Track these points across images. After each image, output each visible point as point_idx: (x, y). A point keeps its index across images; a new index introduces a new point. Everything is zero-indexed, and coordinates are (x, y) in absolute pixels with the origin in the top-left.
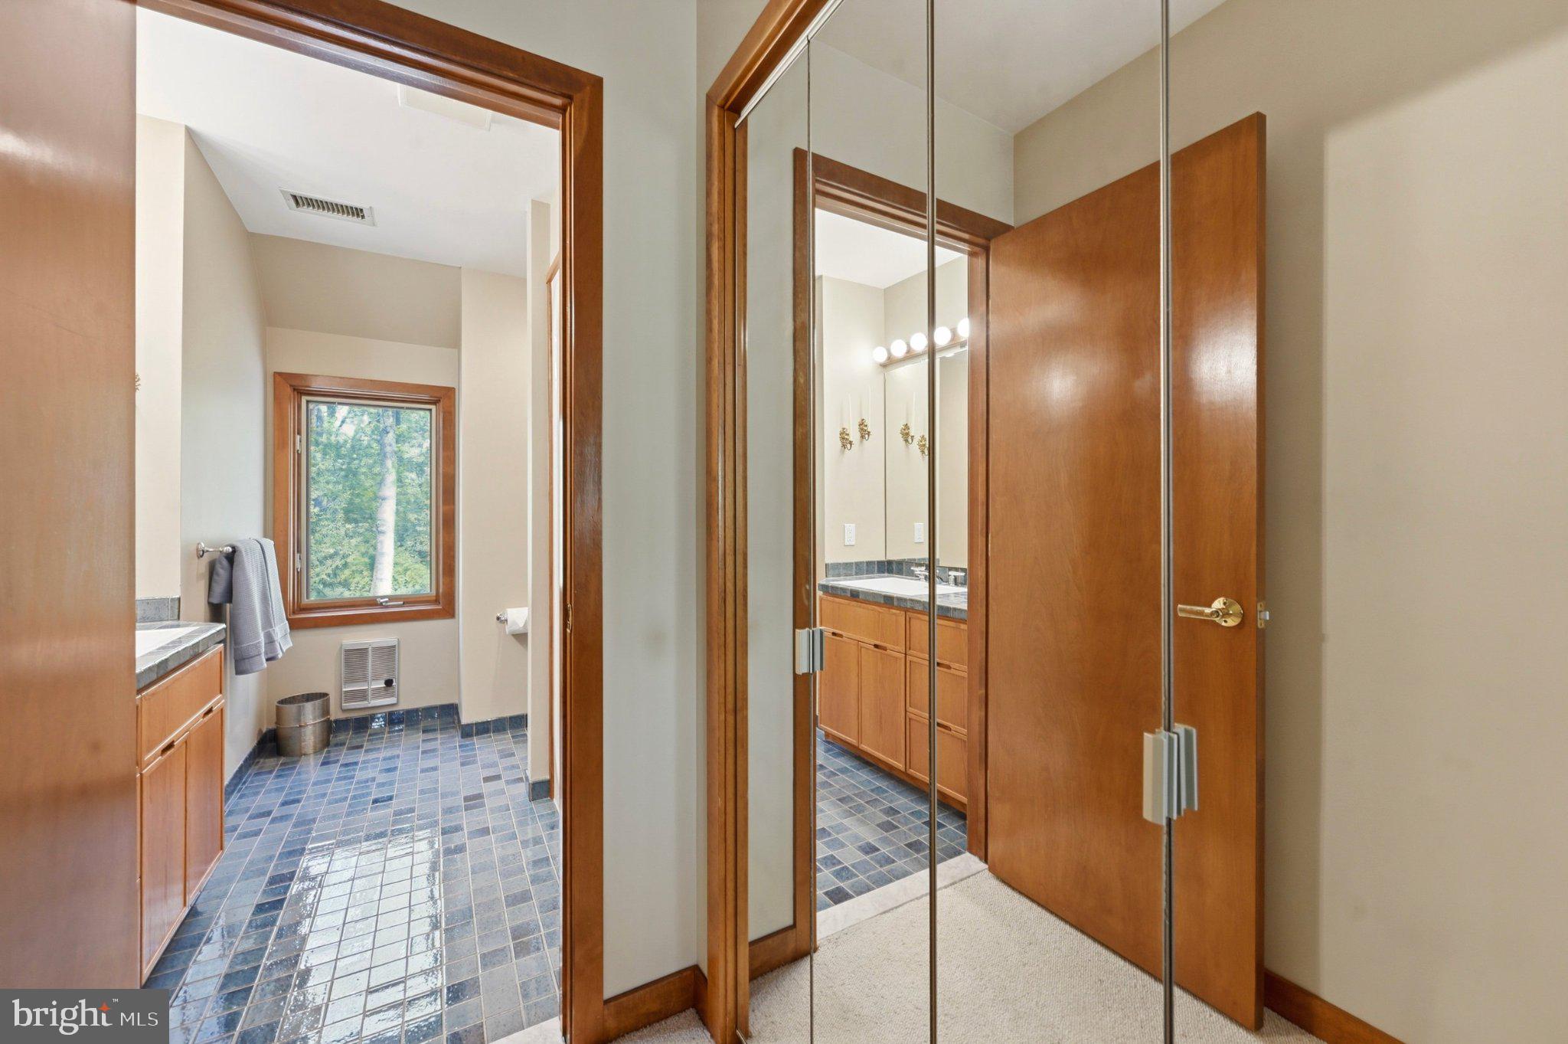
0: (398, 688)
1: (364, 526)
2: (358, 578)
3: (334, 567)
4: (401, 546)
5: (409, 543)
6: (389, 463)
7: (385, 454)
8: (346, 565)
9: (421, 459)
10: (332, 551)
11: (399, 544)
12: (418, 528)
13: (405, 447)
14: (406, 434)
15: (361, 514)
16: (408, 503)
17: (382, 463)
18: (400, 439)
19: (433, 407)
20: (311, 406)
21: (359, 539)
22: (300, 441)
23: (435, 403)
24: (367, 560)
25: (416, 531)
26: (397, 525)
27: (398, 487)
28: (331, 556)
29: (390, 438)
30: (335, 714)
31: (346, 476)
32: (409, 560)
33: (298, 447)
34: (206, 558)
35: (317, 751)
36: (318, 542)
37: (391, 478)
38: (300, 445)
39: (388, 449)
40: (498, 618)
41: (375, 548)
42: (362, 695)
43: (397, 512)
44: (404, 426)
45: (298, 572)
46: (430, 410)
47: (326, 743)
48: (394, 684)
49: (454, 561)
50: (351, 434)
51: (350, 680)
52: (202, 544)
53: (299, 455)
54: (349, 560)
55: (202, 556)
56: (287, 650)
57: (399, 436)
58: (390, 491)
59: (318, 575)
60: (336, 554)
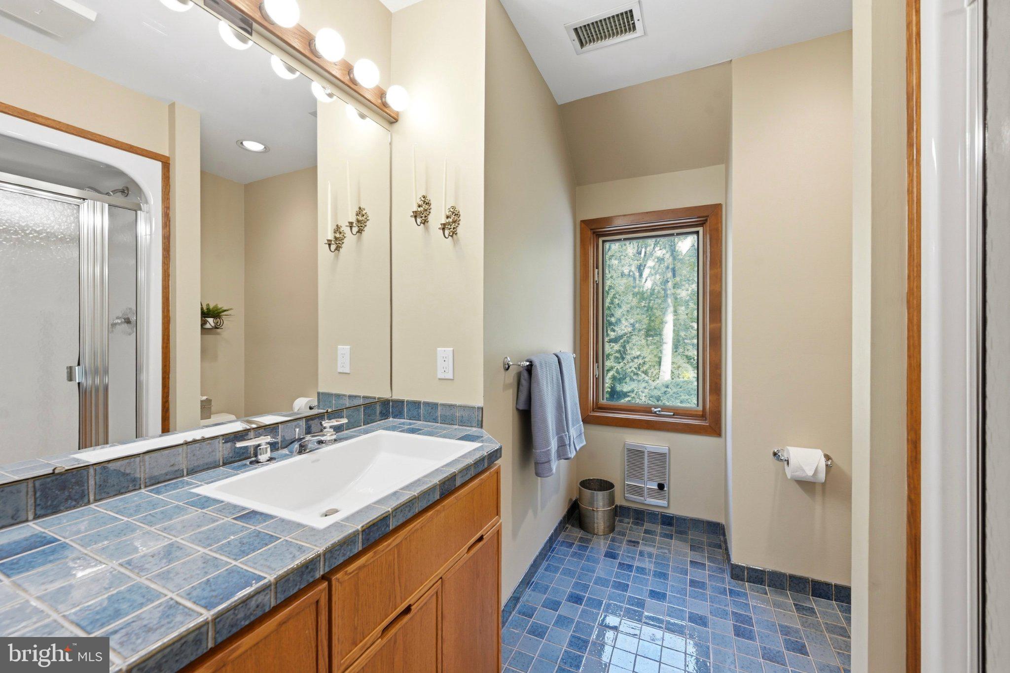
0: (669, 493)
1: (657, 338)
2: (652, 370)
3: (639, 363)
4: (676, 351)
5: (681, 350)
6: (669, 300)
7: (667, 295)
8: (644, 363)
9: (688, 298)
10: (638, 353)
11: (675, 351)
12: (686, 341)
13: (679, 291)
14: (679, 283)
15: (653, 332)
16: (680, 325)
17: (665, 301)
18: (675, 286)
19: (700, 229)
20: (607, 245)
21: (655, 346)
22: (598, 274)
23: (702, 224)
24: (657, 359)
25: (684, 343)
26: (674, 339)
27: (675, 315)
28: (638, 357)
29: (670, 285)
30: (619, 501)
31: (648, 310)
32: (681, 361)
33: (596, 279)
34: (513, 372)
35: (606, 534)
36: (631, 349)
37: (671, 309)
38: (598, 276)
39: (669, 292)
40: (775, 454)
41: (661, 352)
42: (639, 491)
43: (674, 330)
44: (678, 279)
45: (596, 378)
46: (697, 233)
47: (612, 528)
48: (665, 489)
49: (720, 379)
50: (650, 287)
51: (632, 476)
52: (509, 358)
53: (597, 285)
54: (646, 360)
55: (508, 369)
56: (581, 448)
57: (675, 284)
58: (669, 318)
59: (630, 368)
60: (640, 355)
